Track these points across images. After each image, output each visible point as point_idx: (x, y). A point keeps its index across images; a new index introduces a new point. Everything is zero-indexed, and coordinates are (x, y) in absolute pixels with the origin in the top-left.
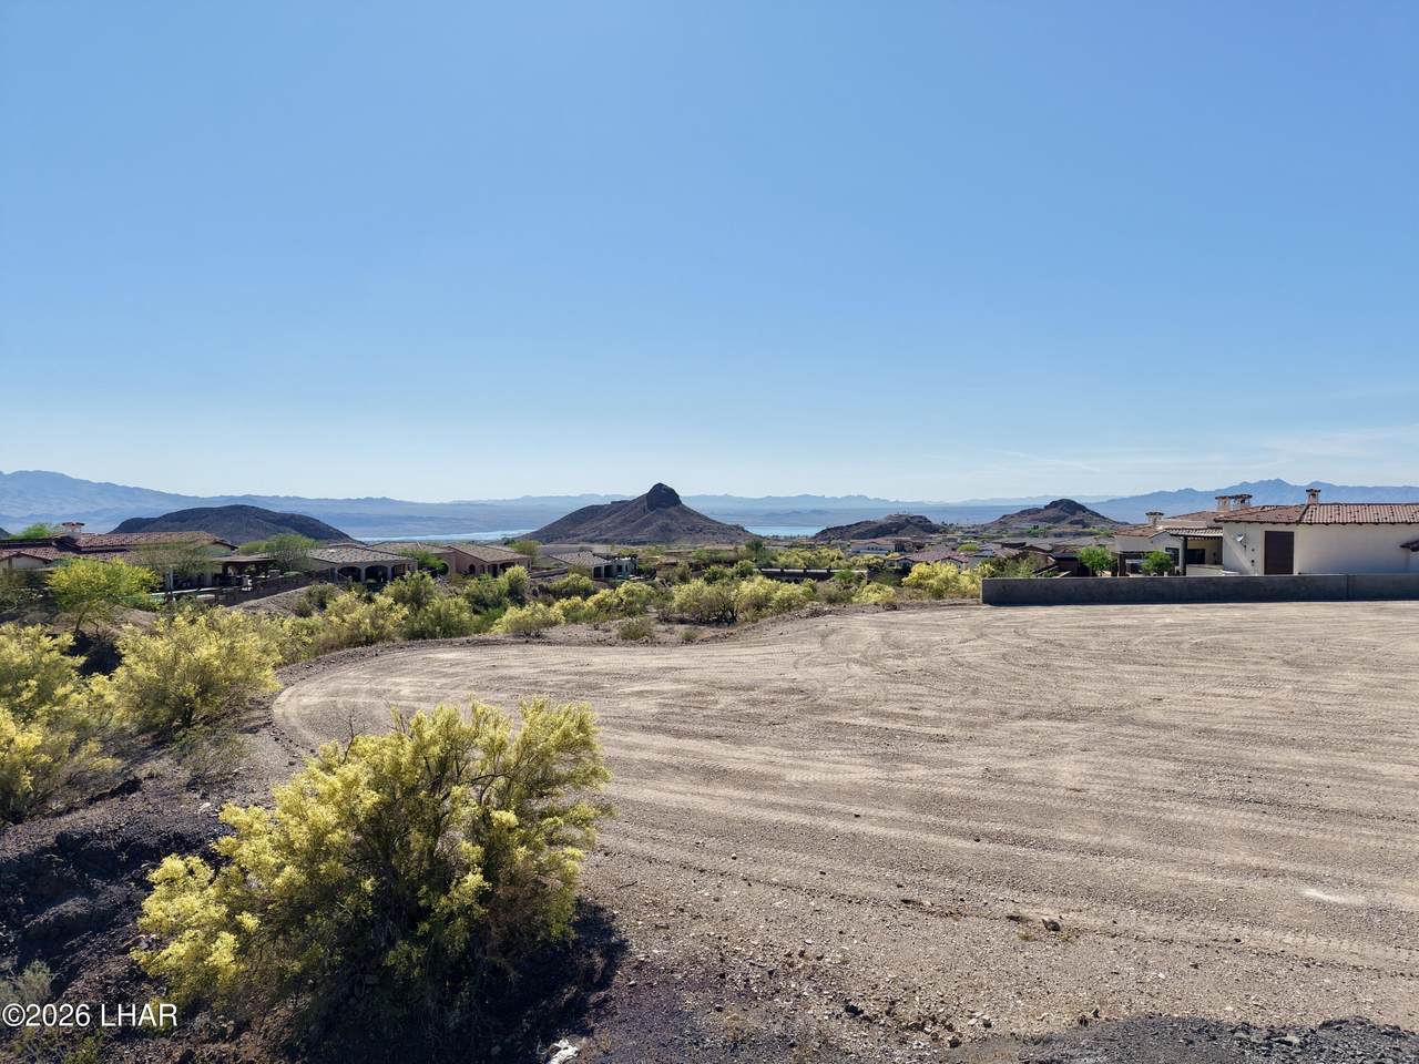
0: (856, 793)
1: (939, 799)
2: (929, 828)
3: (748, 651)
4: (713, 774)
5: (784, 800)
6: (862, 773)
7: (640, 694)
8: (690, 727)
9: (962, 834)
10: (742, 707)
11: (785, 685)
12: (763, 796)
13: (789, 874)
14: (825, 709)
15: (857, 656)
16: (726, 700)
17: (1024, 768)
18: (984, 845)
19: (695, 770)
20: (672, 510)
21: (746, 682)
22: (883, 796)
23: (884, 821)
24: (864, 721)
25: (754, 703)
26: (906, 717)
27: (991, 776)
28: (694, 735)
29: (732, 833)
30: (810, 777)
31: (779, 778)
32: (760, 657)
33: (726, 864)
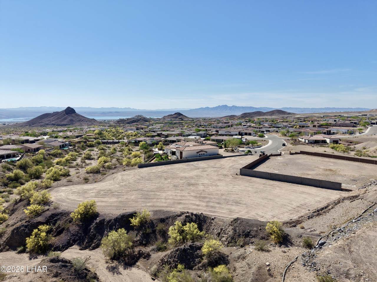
0: (115, 202)
1: (121, 201)
2: (120, 204)
3: (103, 183)
4: (102, 202)
5: (109, 203)
6: (115, 200)
7: (92, 192)
8: (99, 197)
9: (122, 204)
10: (104, 193)
11: (108, 189)
12: (107, 203)
13: (109, 209)
14: (113, 192)
15: (117, 183)
16: (102, 192)
17: (129, 197)
18: (123, 205)
19: (101, 201)
20: (73, 115)
21: (104, 189)
22: (117, 202)
23: (116, 204)
24: (116, 194)
25: (105, 192)
26: (121, 193)
27: (126, 198)
28: (100, 198)
29: (104, 206)
30: (111, 201)
31: (108, 201)
32: (105, 185)
33: (104, 209)
